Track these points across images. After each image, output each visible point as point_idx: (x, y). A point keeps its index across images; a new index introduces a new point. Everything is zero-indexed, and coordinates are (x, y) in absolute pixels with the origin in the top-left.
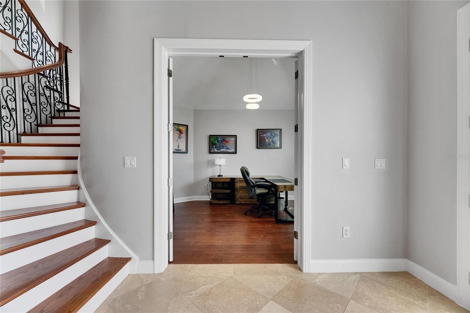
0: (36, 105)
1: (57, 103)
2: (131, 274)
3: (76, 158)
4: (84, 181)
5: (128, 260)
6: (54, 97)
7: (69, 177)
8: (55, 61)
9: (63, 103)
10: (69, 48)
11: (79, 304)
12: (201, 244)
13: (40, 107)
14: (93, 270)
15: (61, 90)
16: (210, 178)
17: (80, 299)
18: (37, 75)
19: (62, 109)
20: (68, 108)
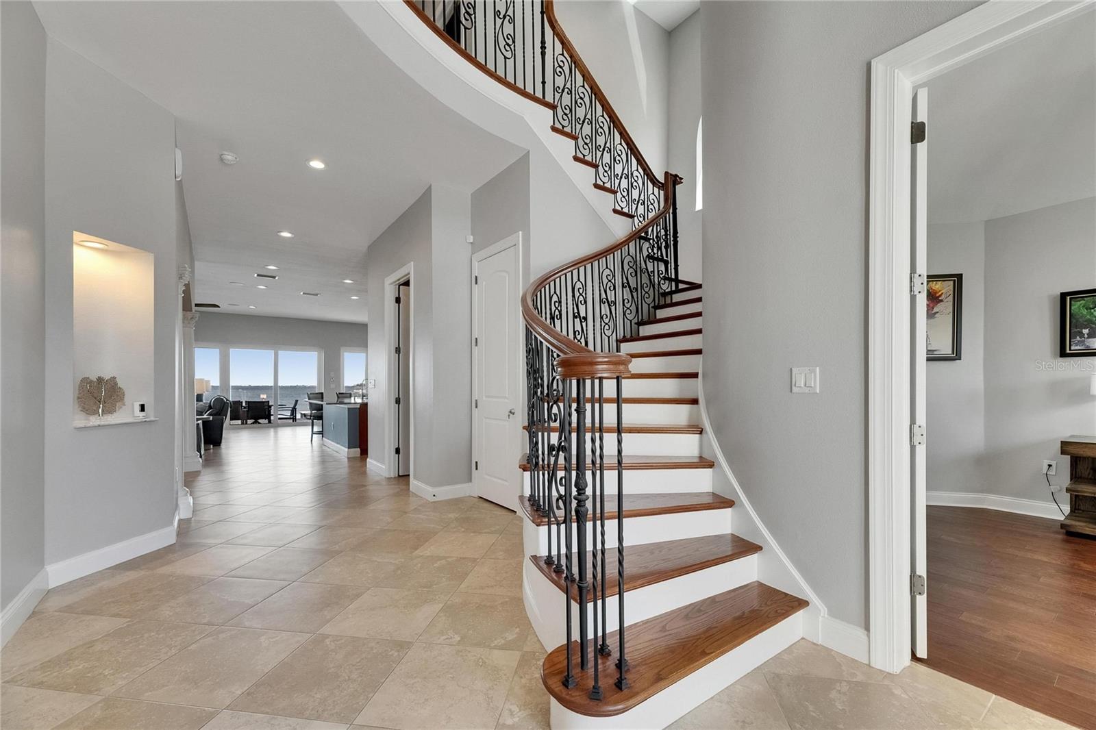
0: (637, 290)
1: (662, 282)
2: (809, 639)
3: (695, 375)
4: (710, 418)
5: (801, 604)
6: (658, 271)
7: (685, 409)
8: (659, 209)
9: (670, 280)
10: (678, 176)
11: (720, 647)
12: (1032, 650)
13: (641, 293)
14: (733, 594)
15: (667, 257)
16: (1064, 444)
17: (718, 640)
18: (638, 240)
19: (669, 290)
20: (677, 286)
